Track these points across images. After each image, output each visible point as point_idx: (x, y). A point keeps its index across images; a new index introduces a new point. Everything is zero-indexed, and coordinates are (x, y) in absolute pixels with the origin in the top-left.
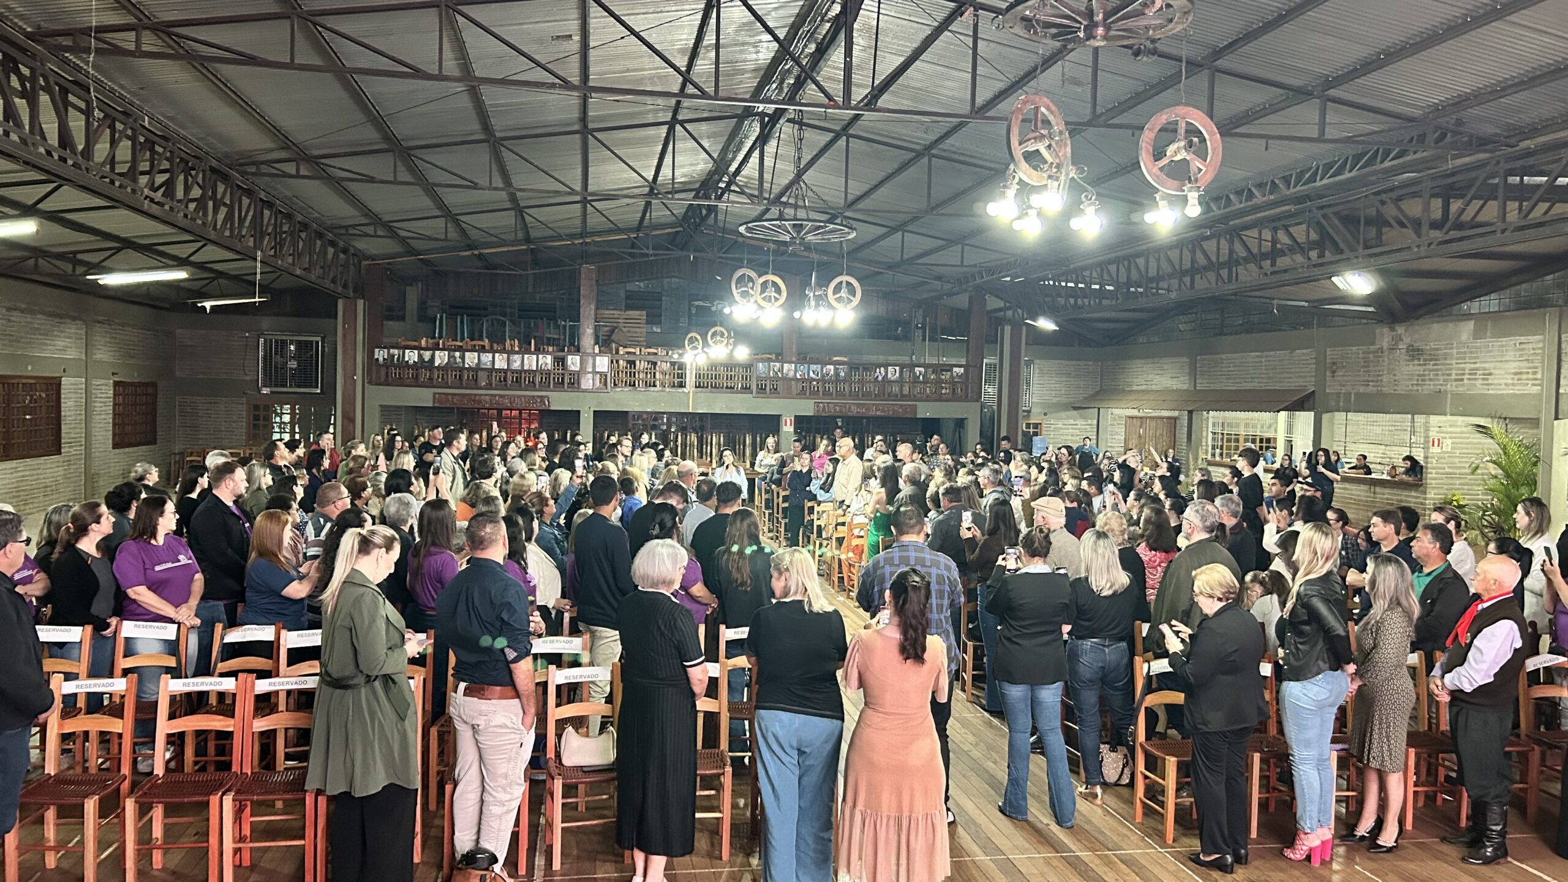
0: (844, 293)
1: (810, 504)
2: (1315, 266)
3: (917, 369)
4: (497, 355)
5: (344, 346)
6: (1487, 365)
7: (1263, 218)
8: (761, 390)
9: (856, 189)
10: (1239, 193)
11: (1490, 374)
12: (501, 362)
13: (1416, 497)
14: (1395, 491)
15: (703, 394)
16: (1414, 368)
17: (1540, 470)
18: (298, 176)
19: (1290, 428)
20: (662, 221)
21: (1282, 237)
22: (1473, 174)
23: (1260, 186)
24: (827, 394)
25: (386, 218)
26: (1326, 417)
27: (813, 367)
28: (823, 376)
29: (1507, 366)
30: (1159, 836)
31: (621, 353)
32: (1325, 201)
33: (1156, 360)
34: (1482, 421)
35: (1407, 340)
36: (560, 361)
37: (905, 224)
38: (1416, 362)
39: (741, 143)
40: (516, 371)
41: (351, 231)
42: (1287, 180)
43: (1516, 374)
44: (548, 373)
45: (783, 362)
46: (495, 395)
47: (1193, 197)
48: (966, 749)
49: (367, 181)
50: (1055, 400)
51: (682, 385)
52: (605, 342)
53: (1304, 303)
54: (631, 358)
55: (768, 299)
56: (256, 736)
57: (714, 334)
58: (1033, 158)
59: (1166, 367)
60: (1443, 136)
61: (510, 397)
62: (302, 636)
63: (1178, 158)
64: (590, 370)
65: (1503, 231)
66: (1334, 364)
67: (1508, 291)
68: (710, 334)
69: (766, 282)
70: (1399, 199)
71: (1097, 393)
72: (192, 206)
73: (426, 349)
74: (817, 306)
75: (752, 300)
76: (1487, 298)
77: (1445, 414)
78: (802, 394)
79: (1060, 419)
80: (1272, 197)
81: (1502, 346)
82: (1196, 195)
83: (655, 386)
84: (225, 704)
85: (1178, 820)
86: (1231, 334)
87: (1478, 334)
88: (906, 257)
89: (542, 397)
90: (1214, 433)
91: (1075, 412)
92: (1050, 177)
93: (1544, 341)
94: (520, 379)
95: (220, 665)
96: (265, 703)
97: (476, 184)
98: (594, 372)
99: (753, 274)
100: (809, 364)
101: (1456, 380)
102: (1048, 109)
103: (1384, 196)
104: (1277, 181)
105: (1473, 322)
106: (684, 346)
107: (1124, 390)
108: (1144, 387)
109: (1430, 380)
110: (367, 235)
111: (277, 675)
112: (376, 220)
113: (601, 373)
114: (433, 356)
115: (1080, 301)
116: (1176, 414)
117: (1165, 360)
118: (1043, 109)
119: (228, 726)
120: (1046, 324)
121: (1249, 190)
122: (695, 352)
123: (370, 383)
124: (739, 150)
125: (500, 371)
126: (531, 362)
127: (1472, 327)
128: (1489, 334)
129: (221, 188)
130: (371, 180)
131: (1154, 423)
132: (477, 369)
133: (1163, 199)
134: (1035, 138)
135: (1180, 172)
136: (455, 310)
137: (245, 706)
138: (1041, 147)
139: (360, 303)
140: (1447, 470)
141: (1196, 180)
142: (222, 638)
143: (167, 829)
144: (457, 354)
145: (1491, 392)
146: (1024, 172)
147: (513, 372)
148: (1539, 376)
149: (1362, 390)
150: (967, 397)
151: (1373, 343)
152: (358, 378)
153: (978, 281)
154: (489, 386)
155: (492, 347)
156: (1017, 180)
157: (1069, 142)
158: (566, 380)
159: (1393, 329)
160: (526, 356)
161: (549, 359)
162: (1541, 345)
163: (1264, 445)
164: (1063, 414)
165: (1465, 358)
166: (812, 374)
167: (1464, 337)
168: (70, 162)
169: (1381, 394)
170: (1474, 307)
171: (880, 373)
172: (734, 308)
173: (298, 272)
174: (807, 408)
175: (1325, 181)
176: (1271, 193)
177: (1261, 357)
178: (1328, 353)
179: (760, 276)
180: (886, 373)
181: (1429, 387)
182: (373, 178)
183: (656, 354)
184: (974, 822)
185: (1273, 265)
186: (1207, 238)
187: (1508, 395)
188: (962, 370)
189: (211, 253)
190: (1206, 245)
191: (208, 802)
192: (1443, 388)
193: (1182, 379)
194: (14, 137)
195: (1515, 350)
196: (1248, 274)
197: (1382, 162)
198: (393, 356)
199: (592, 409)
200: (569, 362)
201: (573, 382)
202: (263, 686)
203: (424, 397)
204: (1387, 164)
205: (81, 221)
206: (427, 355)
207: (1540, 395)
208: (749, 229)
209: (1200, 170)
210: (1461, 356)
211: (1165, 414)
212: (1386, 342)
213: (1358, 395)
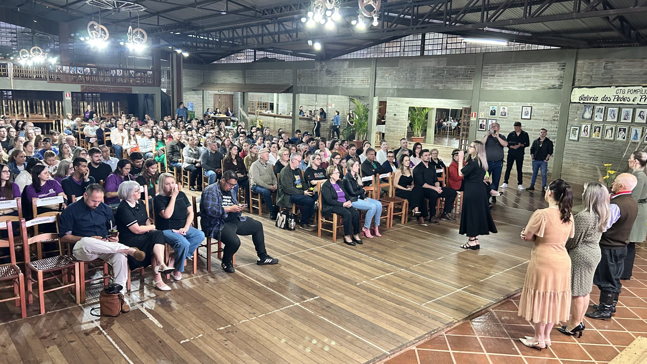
0: (139, 36)
3: (131, 71)
6: (353, 78)
8: (52, 79)
11: (354, 81)
16: (328, 78)
17: (369, 113)
19: (278, 99)
24: (87, 82)
26: (297, 95)
27: (79, 68)
28: (84, 73)
29: (359, 78)
33: (228, 71)
35: (326, 67)
38: (329, 75)
43: (362, 81)
45: (62, 65)
51: (6, 75)
57: (34, 50)
59: (232, 74)
66: (300, 75)
71: (202, 84)
76: (353, 53)
77: (339, 95)
78: (74, 81)
79: (187, 95)
81: (358, 71)
82: (376, 18)
86: (259, 62)
87: (350, 66)
90: (250, 101)
91: (193, 92)
93: (371, 70)
99: (95, 24)
100: (77, 66)
101: (343, 83)
106: (20, 55)
107: (214, 83)
108: (223, 82)
109: (334, 82)
115: (198, 44)
116: (232, 93)
117: (231, 71)
120: (186, 54)
127: (348, 63)
128: (353, 67)
131: (224, 97)
145: (354, 87)
148: (369, 82)
149: (310, 85)
151: (314, 68)
159: (321, 63)
162: (370, 71)
164: (189, 93)
165: (346, 75)
166: (78, 72)
167: (345, 67)
169: (317, 87)
170: (349, 56)
171: (113, 72)
174: (77, 88)
177: (272, 71)
178: (298, 70)
180: (116, 72)
181: (333, 85)
187: (359, 88)
188: (151, 72)
192: (338, 85)
193: (239, 79)
195: (362, 72)
207: (370, 88)
210: (344, 74)
211: (229, 93)
212: (318, 68)
213: (309, 87)
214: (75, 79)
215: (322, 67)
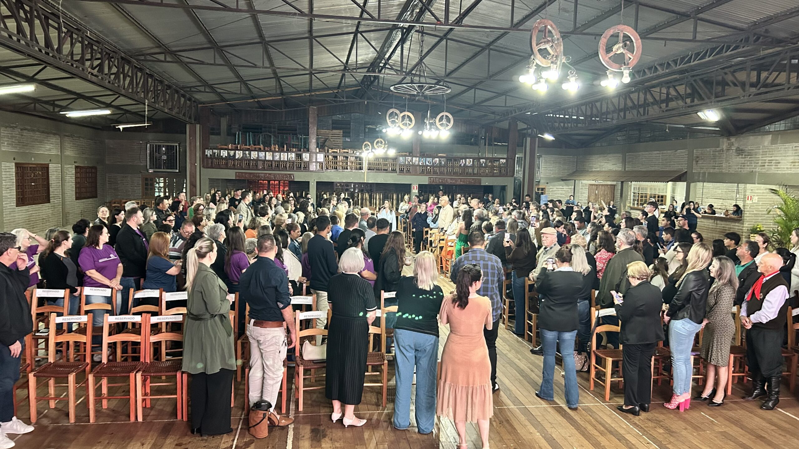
0: (444, 121)
1: (426, 230)
2: (689, 107)
3: (481, 160)
4: (267, 153)
5: (190, 148)
6: (777, 158)
7: (663, 82)
8: (401, 171)
9: (451, 67)
10: (650, 69)
11: (779, 163)
12: (269, 156)
13: (738, 226)
14: (728, 223)
15: (372, 173)
16: (739, 159)
18: (165, 61)
19: (674, 191)
20: (351, 83)
21: (673, 92)
22: (774, 58)
23: (661, 65)
24: (435, 173)
25: (211, 83)
26: (692, 185)
27: (428, 159)
28: (433, 164)
29: (788, 158)
30: (603, 397)
31: (330, 152)
32: (695, 73)
33: (605, 155)
34: (774, 187)
35: (736, 145)
36: (299, 156)
37: (476, 85)
38: (740, 156)
39: (392, 43)
40: (277, 161)
41: (193, 89)
42: (675, 62)
43: (792, 162)
44: (293, 162)
45: (413, 156)
46: (266, 174)
47: (626, 72)
48: (505, 353)
49: (200, 64)
50: (552, 176)
51: (361, 169)
52: (322, 146)
53: (684, 126)
54: (335, 155)
55: (405, 125)
56: (152, 344)
57: (378, 142)
58: (544, 53)
59: (610, 159)
60: (758, 39)
61: (274, 175)
62: (173, 295)
63: (618, 52)
64: (314, 161)
65: (789, 88)
66: (698, 157)
67: (790, 119)
68: (375, 142)
69: (404, 116)
70: (735, 71)
71: (574, 173)
72: (113, 77)
73: (231, 150)
74: (430, 128)
75: (397, 125)
76: (779, 123)
77: (755, 184)
78: (422, 173)
79: (554, 185)
80: (667, 71)
81: (786, 148)
82: (628, 71)
83: (347, 169)
84: (136, 328)
85: (611, 390)
86: (644, 142)
87: (773, 142)
88: (476, 102)
89: (290, 175)
90: (634, 193)
91: (562, 182)
92: (552, 62)
94: (279, 165)
95: (133, 309)
96: (156, 328)
97: (256, 65)
98: (316, 162)
99: (398, 112)
100: (426, 157)
101: (761, 166)
102: (551, 26)
103: (726, 70)
104: (670, 62)
105: (771, 136)
106: (362, 148)
107: (588, 171)
108: (598, 169)
109: (748, 166)
110: (200, 91)
111: (161, 315)
112: (205, 83)
113: (320, 162)
114: (235, 153)
115: (566, 125)
116: (614, 183)
117: (610, 155)
118: (549, 27)
119: (138, 339)
120: (548, 137)
121: (655, 67)
122: (368, 152)
123: (204, 167)
124: (390, 46)
125: (269, 161)
126: (284, 156)
127: (770, 138)
128: (779, 142)
129: (127, 68)
130: (202, 63)
131: (603, 188)
132: (257, 160)
133: (610, 73)
134: (545, 42)
135: (620, 60)
136: (246, 129)
137: (145, 329)
138: (548, 46)
139: (198, 126)
140: (755, 212)
141: (628, 64)
142: (133, 296)
143: (109, 389)
144: (247, 152)
145: (779, 172)
146: (538, 60)
147: (275, 161)
149: (712, 171)
150: (507, 174)
151: (718, 147)
152: (197, 164)
153: (514, 114)
154: (264, 169)
155: (264, 149)
156: (535, 64)
157: (562, 44)
158: (302, 166)
159: (729, 139)
160: (282, 154)
161: (293, 155)
163: (660, 199)
164: (556, 183)
165: (766, 154)
166: (427, 163)
167: (766, 144)
168: (51, 55)
169: (721, 173)
170: (772, 128)
171: (463, 162)
172: (388, 129)
173: (166, 111)
174: (425, 180)
175: (696, 62)
176: (667, 69)
177: (660, 154)
178: (695, 151)
179: (401, 113)
180: (466, 162)
181: (747, 170)
182: (203, 62)
183: (347, 152)
184: (509, 390)
185: (667, 106)
186: (632, 92)
187: (788, 173)
188: (505, 161)
189: (122, 101)
190: (632, 96)
191: (129, 376)
192: (754, 170)
193: (618, 165)
194: (22, 42)
195: (792, 150)
196: (654, 111)
197: (726, 52)
198: (215, 153)
199: (316, 181)
200: (304, 157)
201: (306, 167)
202: (154, 320)
203: (231, 174)
204: (728, 53)
205: (57, 84)
206: (232, 153)
208: (395, 88)
209: (630, 58)
210: (764, 153)
211: (609, 183)
212: (725, 146)
213: (709, 173)
214: (424, 170)
215: (732, 144)
